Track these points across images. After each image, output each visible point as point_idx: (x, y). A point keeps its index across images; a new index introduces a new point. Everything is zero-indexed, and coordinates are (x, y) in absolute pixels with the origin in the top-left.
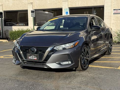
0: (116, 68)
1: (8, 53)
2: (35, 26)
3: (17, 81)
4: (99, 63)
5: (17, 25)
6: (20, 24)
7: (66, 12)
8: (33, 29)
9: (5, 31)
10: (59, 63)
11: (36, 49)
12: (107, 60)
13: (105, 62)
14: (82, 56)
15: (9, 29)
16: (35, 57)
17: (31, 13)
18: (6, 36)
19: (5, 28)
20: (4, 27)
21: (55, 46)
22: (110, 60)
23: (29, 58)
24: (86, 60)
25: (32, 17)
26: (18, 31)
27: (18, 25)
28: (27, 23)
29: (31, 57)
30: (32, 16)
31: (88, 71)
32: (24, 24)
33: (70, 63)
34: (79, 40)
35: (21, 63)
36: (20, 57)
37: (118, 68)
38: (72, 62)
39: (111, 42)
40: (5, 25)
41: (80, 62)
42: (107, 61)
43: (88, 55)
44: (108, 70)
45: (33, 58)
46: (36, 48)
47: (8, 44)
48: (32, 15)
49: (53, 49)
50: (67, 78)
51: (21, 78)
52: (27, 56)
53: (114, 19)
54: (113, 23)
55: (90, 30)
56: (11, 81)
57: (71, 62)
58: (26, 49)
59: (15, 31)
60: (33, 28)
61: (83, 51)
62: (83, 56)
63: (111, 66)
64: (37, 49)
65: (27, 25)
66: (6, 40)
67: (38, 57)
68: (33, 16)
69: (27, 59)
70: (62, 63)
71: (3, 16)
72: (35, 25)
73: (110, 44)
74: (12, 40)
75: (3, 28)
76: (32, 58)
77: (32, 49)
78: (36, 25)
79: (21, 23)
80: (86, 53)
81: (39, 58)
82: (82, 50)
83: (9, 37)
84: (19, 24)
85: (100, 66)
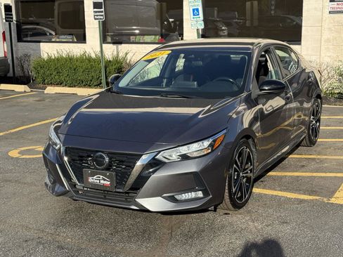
0: (325, 200)
1: (30, 138)
2: (104, 45)
3: (58, 247)
4: (281, 178)
5: (53, 40)
6: (63, 37)
7: (194, 10)
8: (100, 55)
9: (20, 60)
10: (169, 197)
11: (108, 157)
12: (303, 166)
13: (298, 177)
14: (235, 172)
15: (32, 52)
16: (105, 180)
17: (94, 8)
18: (24, 73)
19: (20, 48)
20: (15, 45)
21: (160, 152)
22: (313, 165)
23: (91, 180)
24: (245, 180)
25: (97, 21)
26: (58, 59)
27: (58, 40)
28: (82, 30)
29: (95, 178)
30: (95, 19)
31: (249, 212)
32: (73, 39)
33: (200, 194)
34: (225, 131)
35: (68, 191)
36: (64, 176)
37: (333, 200)
38: (206, 193)
39: (317, 111)
40: (20, 40)
41: (227, 191)
42: (303, 169)
43: (251, 165)
44: (306, 204)
45: (100, 180)
46: (109, 154)
47: (31, 99)
48: (97, 16)
49: (154, 158)
50: (191, 237)
51: (69, 236)
52: (82, 175)
53: (329, 29)
54: (328, 40)
55: (257, 93)
56: (41, 247)
57: (203, 193)
58: (81, 154)
59: (50, 60)
60: (99, 49)
61: (237, 158)
62: (236, 170)
63: (312, 193)
64: (110, 158)
65: (82, 39)
66: (23, 86)
67: (115, 179)
68: (99, 17)
69: (83, 183)
70: (178, 197)
71: (12, 15)
72: (104, 40)
73: (313, 116)
74: (41, 85)
75: (14, 48)
76: (98, 181)
77: (97, 157)
78: (109, 39)
79: (64, 34)
80: (245, 161)
81: (117, 183)
82: (233, 157)
83: (33, 74)
84: (58, 38)
85: (284, 190)
